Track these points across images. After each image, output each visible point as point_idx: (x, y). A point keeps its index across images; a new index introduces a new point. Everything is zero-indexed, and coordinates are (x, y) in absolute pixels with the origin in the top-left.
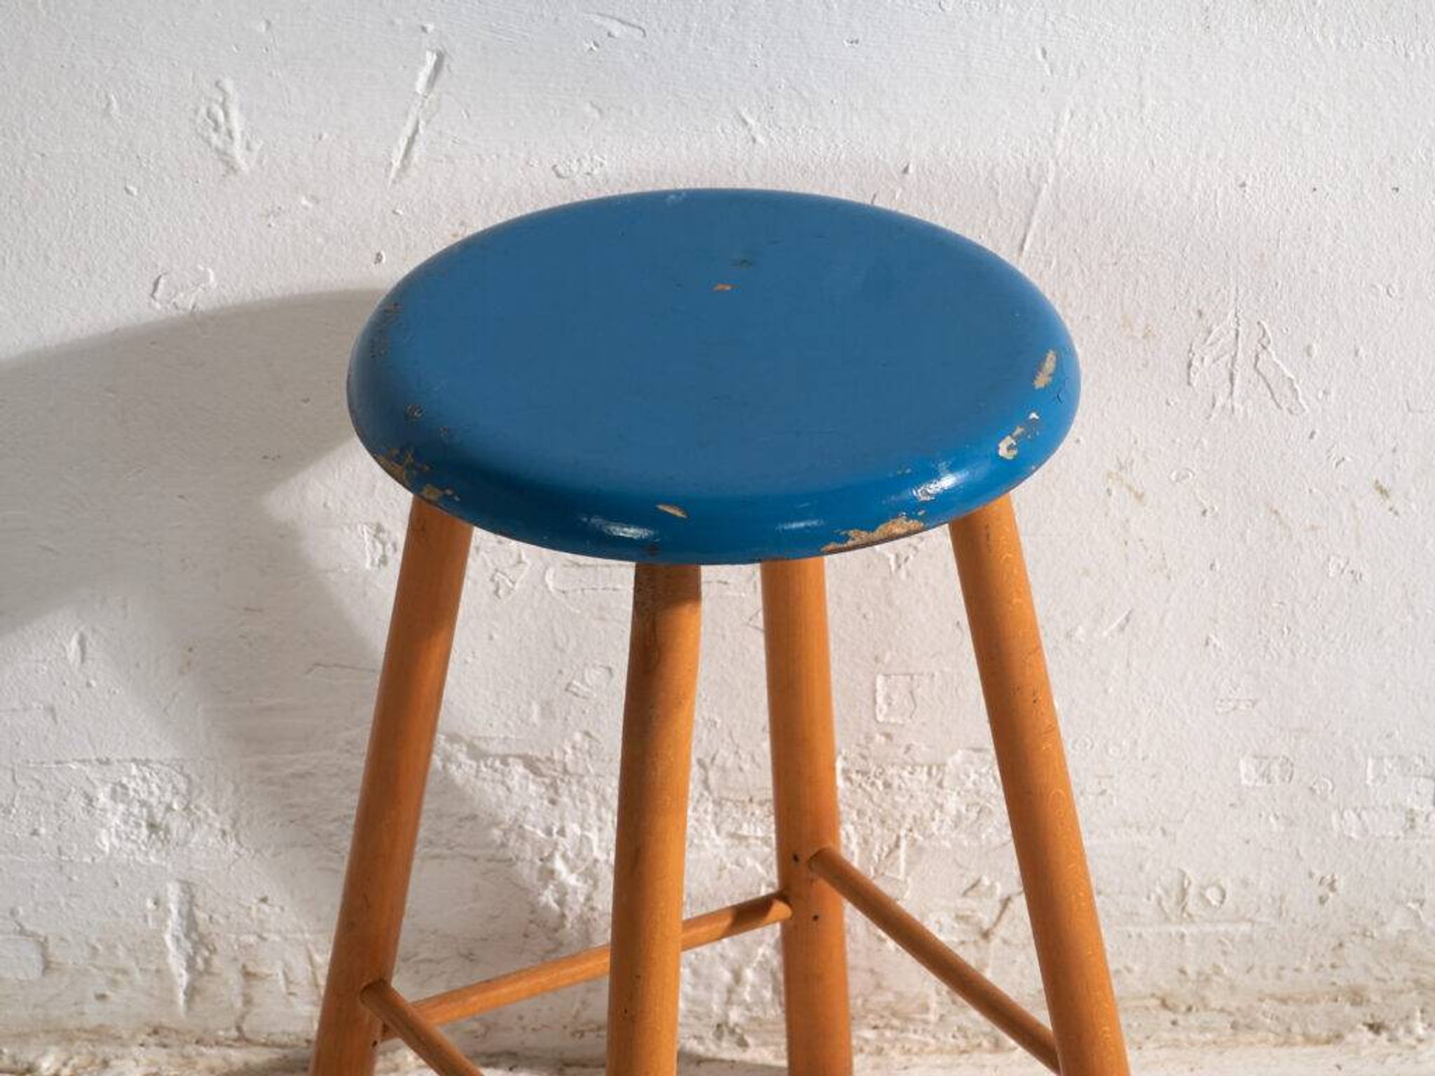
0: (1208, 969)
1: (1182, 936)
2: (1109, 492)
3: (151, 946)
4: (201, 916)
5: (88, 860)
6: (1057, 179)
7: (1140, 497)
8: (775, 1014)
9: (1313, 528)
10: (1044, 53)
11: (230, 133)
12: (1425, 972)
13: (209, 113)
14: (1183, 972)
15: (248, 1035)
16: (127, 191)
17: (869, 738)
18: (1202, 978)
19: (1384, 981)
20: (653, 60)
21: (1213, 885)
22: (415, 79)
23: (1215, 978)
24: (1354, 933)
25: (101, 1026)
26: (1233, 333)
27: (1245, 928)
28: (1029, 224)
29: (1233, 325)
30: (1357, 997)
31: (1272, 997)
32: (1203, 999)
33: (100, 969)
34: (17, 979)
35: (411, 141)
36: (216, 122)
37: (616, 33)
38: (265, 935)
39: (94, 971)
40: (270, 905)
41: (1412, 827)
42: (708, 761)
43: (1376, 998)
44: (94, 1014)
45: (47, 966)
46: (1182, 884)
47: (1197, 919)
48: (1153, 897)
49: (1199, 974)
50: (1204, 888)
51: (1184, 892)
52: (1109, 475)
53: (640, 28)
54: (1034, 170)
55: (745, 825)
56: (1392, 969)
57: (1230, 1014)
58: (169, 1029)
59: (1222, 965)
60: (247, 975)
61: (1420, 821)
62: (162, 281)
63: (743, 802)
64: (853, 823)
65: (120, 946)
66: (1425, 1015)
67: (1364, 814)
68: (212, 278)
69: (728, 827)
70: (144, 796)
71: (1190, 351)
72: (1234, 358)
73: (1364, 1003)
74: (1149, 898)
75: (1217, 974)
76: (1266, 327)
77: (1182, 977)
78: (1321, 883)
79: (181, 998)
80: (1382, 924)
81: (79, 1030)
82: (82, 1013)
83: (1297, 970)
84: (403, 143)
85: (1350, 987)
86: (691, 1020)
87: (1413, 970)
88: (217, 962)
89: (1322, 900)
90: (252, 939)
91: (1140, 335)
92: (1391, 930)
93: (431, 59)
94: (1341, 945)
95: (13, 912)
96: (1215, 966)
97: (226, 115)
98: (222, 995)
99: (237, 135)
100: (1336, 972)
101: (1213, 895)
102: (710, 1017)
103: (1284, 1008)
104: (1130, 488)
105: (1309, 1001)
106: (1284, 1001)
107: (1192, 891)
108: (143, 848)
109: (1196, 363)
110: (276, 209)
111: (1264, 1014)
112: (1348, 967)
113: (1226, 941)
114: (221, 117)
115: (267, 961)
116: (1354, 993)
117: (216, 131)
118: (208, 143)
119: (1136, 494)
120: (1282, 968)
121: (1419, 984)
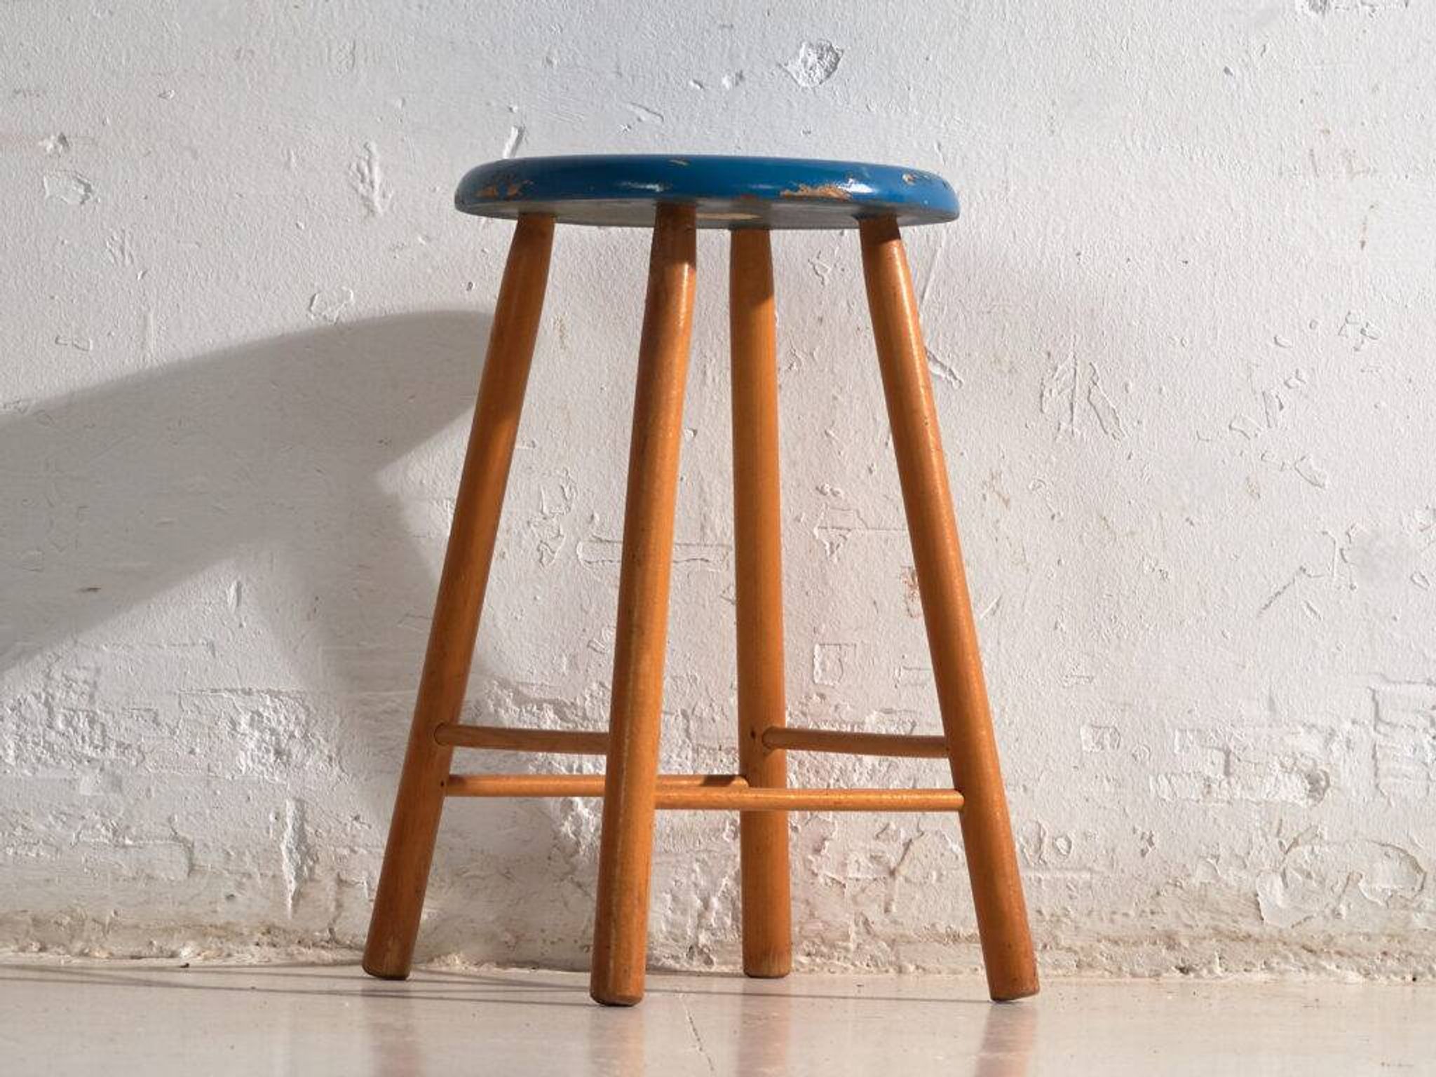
0: (1059, 912)
1: (1040, 880)
2: (984, 497)
3: (270, 855)
4: (309, 829)
5: (228, 777)
6: (948, 243)
7: (1007, 502)
8: (734, 938)
9: (1132, 533)
10: (939, 145)
11: (372, 183)
12: (1220, 920)
13: (359, 169)
15: (339, 937)
16: (297, 225)
17: (808, 697)
18: (1054, 919)
19: (1191, 927)
20: (668, 140)
21: (1062, 836)
22: (503, 147)
23: (1065, 920)
24: (1168, 883)
25: (229, 923)
26: (1072, 371)
27: (1086, 876)
28: (927, 280)
29: (1072, 365)
30: (1171, 942)
31: (1108, 938)
32: (1055, 938)
33: (230, 873)
34: (168, 879)
36: (363, 175)
37: (643, 118)
38: (356, 848)
39: (226, 874)
40: (360, 823)
41: (1209, 792)
42: (689, 712)
43: (1186, 944)
44: (224, 913)
45: (192, 869)
46: (1039, 834)
47: (1049, 865)
49: (1052, 915)
50: (1055, 839)
51: (1041, 841)
52: (985, 483)
53: (659, 115)
54: (932, 238)
56: (1197, 917)
57: (1076, 953)
58: (279, 928)
59: (1069, 908)
60: (340, 882)
61: (1214, 786)
62: (317, 297)
63: (714, 750)
64: (795, 773)
65: (247, 853)
66: (1223, 960)
67: (1173, 779)
68: (352, 297)
70: (274, 724)
71: (1042, 384)
72: (1073, 391)
73: (1177, 948)
75: (1066, 916)
76: (1096, 367)
77: (1040, 917)
78: (1142, 838)
79: (290, 901)
80: (1189, 876)
81: (211, 926)
82: (215, 912)
83: (1125, 915)
85: (1166, 931)
86: (671, 942)
87: (1212, 918)
88: (318, 870)
89: (1143, 853)
90: (346, 852)
91: (1006, 370)
92: (1195, 881)
93: (514, 133)
94: (1158, 893)
95: (170, 820)
96: (1064, 908)
97: (370, 170)
98: (319, 900)
99: (377, 186)
100: (1156, 917)
101: (1061, 843)
102: (685, 939)
103: (1116, 948)
104: (999, 494)
105: (1135, 944)
106: (1116, 943)
107: (1046, 840)
108: (270, 769)
109: (1046, 394)
110: (400, 245)
111: (1101, 954)
112: (1164, 913)
113: (1072, 887)
114: (366, 171)
115: (356, 872)
116: (1169, 937)
117: (362, 181)
118: (357, 190)
119: (1004, 499)
120: (1114, 913)
121: (1217, 931)
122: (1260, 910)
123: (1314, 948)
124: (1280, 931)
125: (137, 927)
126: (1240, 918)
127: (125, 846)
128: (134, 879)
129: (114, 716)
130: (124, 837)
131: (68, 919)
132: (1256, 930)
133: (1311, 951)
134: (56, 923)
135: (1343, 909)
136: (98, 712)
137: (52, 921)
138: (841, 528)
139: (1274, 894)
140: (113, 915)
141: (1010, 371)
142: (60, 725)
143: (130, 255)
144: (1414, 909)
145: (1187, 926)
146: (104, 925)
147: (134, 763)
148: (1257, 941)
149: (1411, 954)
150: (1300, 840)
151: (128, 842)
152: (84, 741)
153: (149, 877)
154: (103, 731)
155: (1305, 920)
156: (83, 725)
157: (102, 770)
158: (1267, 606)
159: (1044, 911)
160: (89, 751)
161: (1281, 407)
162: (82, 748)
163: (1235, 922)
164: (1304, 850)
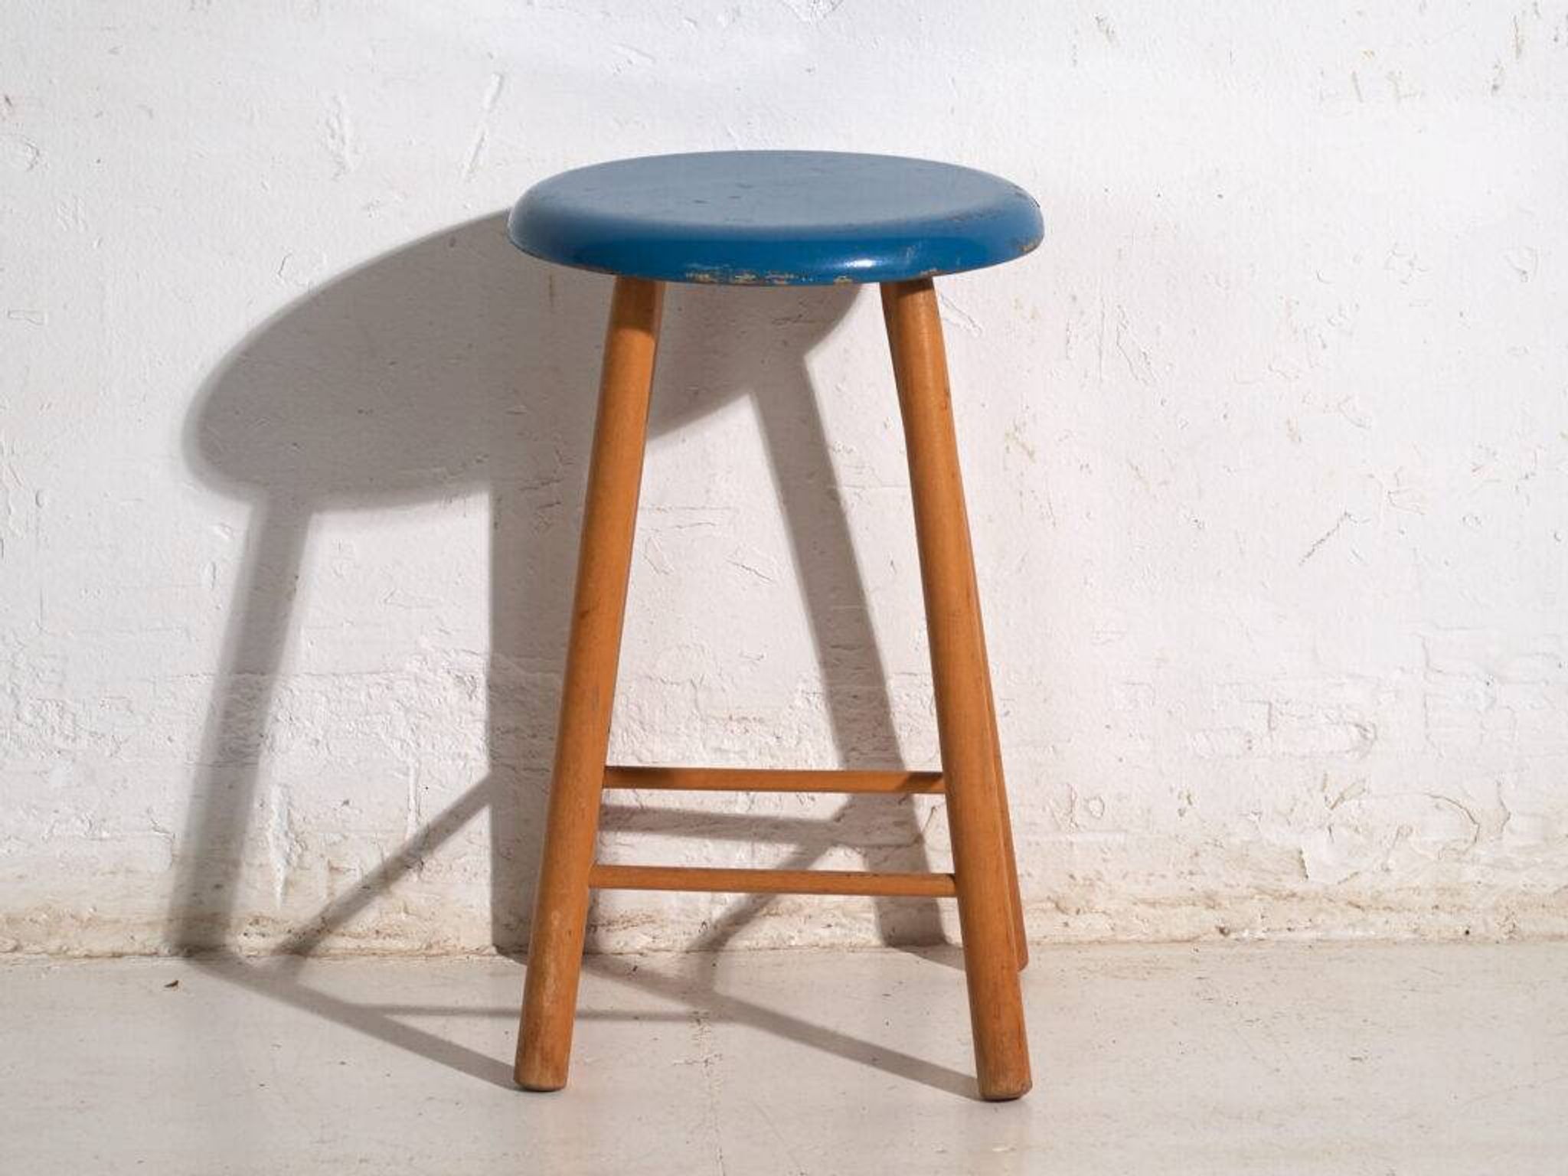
0: (1092, 875)
1: (1071, 844)
2: (1008, 449)
4: (297, 816)
7: (1031, 454)
9: (1165, 483)
10: (953, 80)
11: (342, 138)
12: (1264, 879)
13: (328, 124)
14: (1072, 876)
16: (264, 186)
18: (1088, 882)
19: (1231, 886)
21: (1095, 798)
22: (483, 97)
23: (1099, 883)
24: (1207, 843)
25: (214, 915)
26: (1100, 315)
27: (1120, 838)
29: (1100, 309)
30: (1211, 902)
31: (1144, 901)
32: (1089, 902)
33: (215, 863)
34: (149, 871)
35: (479, 147)
36: (333, 130)
37: (634, 61)
38: (347, 834)
39: (210, 865)
40: (351, 808)
41: (1250, 748)
42: (697, 682)
43: (1226, 903)
44: (209, 904)
45: (174, 860)
46: (1071, 796)
47: (1082, 829)
48: (1048, 809)
49: (1085, 879)
50: (1087, 801)
51: (1072, 803)
52: (1007, 435)
53: (651, 57)
55: (726, 741)
56: (1238, 876)
57: (1111, 916)
58: (268, 919)
59: (1103, 872)
60: (333, 869)
61: (1256, 742)
62: (287, 261)
63: (723, 719)
64: (810, 740)
65: (232, 842)
66: (1265, 920)
67: (1212, 736)
68: (325, 261)
69: (713, 743)
71: (1068, 330)
72: (1101, 338)
73: (1217, 908)
74: (1044, 809)
75: (1099, 879)
76: (1125, 309)
77: (1072, 881)
78: (1179, 797)
79: (279, 889)
80: (1229, 834)
81: (196, 918)
82: (200, 903)
83: (1163, 876)
84: (472, 150)
85: (1205, 892)
86: (682, 918)
87: (1255, 878)
88: (308, 858)
89: (1181, 813)
90: (337, 838)
91: (1029, 315)
92: (1236, 841)
93: (495, 80)
94: (1197, 854)
95: (149, 811)
96: (1098, 872)
97: (340, 122)
98: (310, 888)
99: (347, 141)
100: (1197, 878)
101: (1095, 806)
102: (697, 915)
103: (1152, 911)
104: (1023, 446)
105: (1172, 905)
106: (1153, 905)
107: (1078, 803)
109: (1072, 340)
110: (375, 203)
111: (1137, 917)
112: (1204, 874)
113: (1106, 850)
114: (336, 126)
115: (348, 858)
116: (1209, 898)
117: (333, 137)
118: (327, 147)
119: (1028, 452)
120: (1151, 875)
121: (1261, 891)
122: (1304, 867)
123: (1361, 904)
124: (1326, 888)
125: (117, 921)
126: (1284, 877)
127: (101, 839)
128: (112, 873)
129: (84, 705)
130: (100, 830)
131: (45, 916)
132: (1300, 887)
133: (1358, 907)
134: (31, 920)
135: (1391, 862)
136: (68, 702)
137: (28, 918)
138: (854, 486)
139: (1319, 850)
140: (91, 910)
141: (1033, 317)
142: (28, 717)
143: (84, 222)
144: (1467, 862)
145: (1226, 885)
146: (82, 922)
147: (107, 754)
148: (1302, 899)
149: (1463, 907)
150: (1346, 795)
151: (105, 834)
152: (54, 732)
153: (128, 871)
154: (74, 722)
155: (1352, 876)
156: (52, 714)
157: (74, 761)
158: (1309, 554)
159: (1076, 875)
160: (59, 742)
161: (1324, 346)
162: (53, 739)
163: (1279, 880)
164: (1351, 804)
